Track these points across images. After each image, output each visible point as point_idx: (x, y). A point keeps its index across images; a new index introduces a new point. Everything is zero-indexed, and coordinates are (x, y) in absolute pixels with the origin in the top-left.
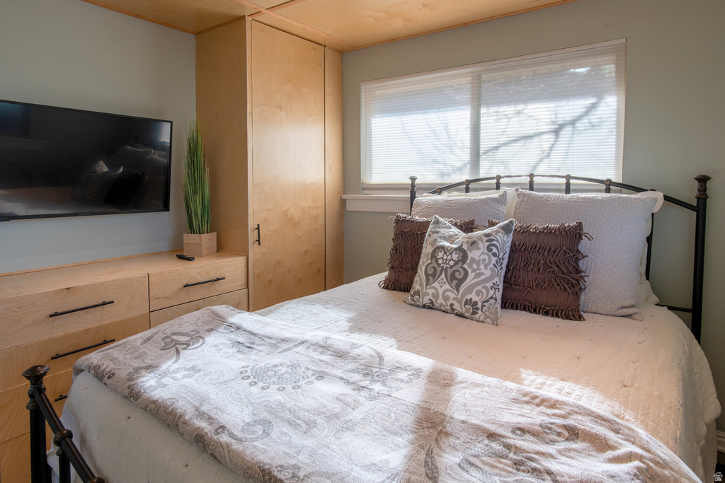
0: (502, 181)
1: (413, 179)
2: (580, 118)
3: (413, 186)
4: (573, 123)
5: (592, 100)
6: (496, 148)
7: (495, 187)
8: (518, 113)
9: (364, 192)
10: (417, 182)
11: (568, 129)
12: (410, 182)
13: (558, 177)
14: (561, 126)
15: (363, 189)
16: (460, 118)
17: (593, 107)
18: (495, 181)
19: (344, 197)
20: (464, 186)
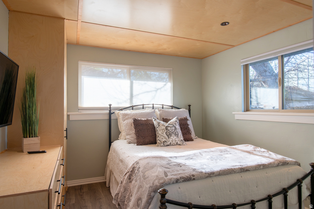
0: (144, 106)
1: (110, 105)
2: (162, 88)
3: (110, 108)
4: (160, 89)
5: (164, 83)
6: (138, 95)
7: (142, 108)
8: (145, 83)
9: (79, 111)
10: (111, 106)
11: (159, 91)
12: (109, 106)
13: (160, 105)
14: (158, 89)
15: (79, 110)
16: (126, 83)
17: (165, 85)
18: (142, 106)
19: (69, 113)
20: (132, 108)
